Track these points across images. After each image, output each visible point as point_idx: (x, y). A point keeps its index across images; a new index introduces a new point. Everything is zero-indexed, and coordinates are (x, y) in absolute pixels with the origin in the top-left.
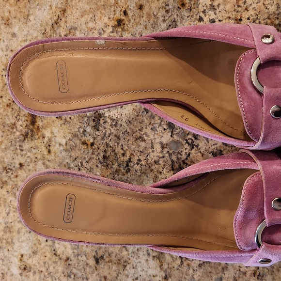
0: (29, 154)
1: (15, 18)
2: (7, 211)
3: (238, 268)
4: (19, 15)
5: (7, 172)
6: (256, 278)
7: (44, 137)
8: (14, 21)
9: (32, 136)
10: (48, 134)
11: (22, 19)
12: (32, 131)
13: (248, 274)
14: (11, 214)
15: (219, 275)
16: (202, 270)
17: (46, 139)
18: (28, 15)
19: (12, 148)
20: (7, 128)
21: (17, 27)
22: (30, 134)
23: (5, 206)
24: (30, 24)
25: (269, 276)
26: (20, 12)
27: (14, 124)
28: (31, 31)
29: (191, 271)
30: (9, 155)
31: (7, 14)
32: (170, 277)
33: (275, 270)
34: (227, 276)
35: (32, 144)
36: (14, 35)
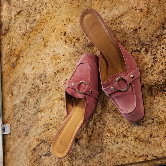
0: (86, 52)
1: (108, 8)
2: (70, 64)
3: (122, 125)
4: (109, 8)
5: (77, 53)
6: (126, 131)
7: (93, 50)
8: (107, 8)
9: (90, 47)
10: (95, 49)
11: (109, 9)
12: (91, 45)
13: (124, 128)
14: (71, 66)
15: (116, 123)
16: (112, 118)
17: (94, 51)
18: (112, 10)
19: (83, 47)
20: (85, 40)
21: (107, 11)
22: (90, 46)
23: (71, 62)
24: (111, 12)
25: (129, 133)
26: (110, 7)
27: (88, 40)
28: (110, 15)
29: (109, 116)
30: (80, 48)
31: (106, 5)
32: (102, 114)
33: (132, 132)
34: (118, 125)
35: (89, 49)
36: (104, 13)
